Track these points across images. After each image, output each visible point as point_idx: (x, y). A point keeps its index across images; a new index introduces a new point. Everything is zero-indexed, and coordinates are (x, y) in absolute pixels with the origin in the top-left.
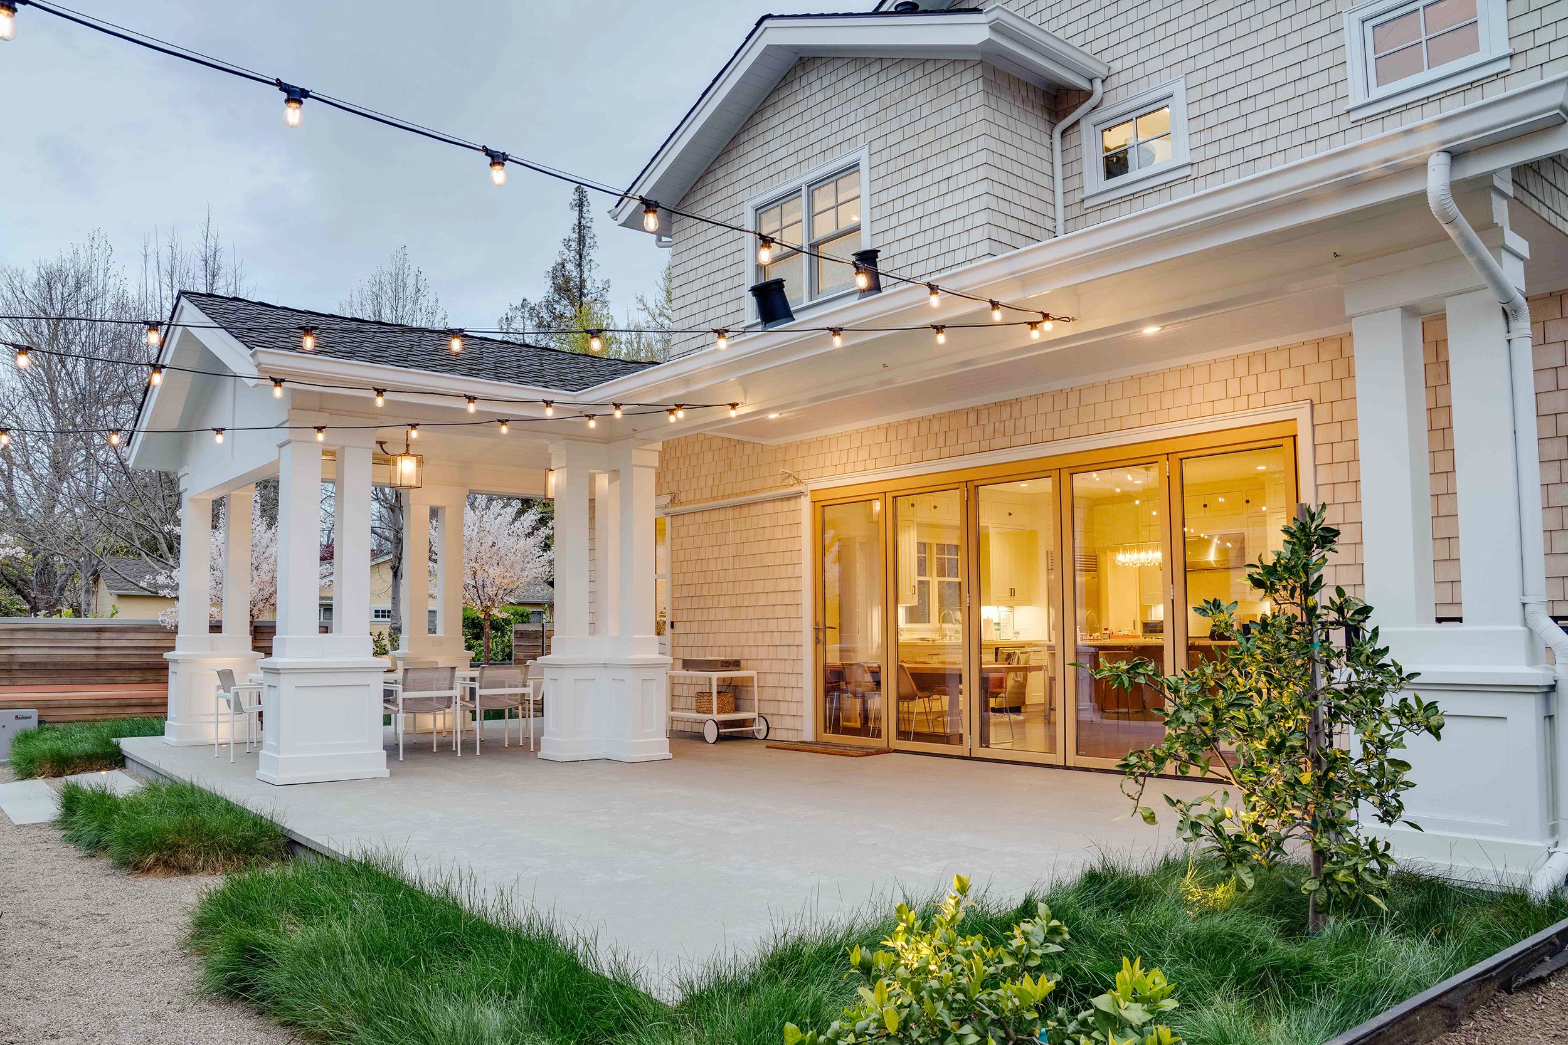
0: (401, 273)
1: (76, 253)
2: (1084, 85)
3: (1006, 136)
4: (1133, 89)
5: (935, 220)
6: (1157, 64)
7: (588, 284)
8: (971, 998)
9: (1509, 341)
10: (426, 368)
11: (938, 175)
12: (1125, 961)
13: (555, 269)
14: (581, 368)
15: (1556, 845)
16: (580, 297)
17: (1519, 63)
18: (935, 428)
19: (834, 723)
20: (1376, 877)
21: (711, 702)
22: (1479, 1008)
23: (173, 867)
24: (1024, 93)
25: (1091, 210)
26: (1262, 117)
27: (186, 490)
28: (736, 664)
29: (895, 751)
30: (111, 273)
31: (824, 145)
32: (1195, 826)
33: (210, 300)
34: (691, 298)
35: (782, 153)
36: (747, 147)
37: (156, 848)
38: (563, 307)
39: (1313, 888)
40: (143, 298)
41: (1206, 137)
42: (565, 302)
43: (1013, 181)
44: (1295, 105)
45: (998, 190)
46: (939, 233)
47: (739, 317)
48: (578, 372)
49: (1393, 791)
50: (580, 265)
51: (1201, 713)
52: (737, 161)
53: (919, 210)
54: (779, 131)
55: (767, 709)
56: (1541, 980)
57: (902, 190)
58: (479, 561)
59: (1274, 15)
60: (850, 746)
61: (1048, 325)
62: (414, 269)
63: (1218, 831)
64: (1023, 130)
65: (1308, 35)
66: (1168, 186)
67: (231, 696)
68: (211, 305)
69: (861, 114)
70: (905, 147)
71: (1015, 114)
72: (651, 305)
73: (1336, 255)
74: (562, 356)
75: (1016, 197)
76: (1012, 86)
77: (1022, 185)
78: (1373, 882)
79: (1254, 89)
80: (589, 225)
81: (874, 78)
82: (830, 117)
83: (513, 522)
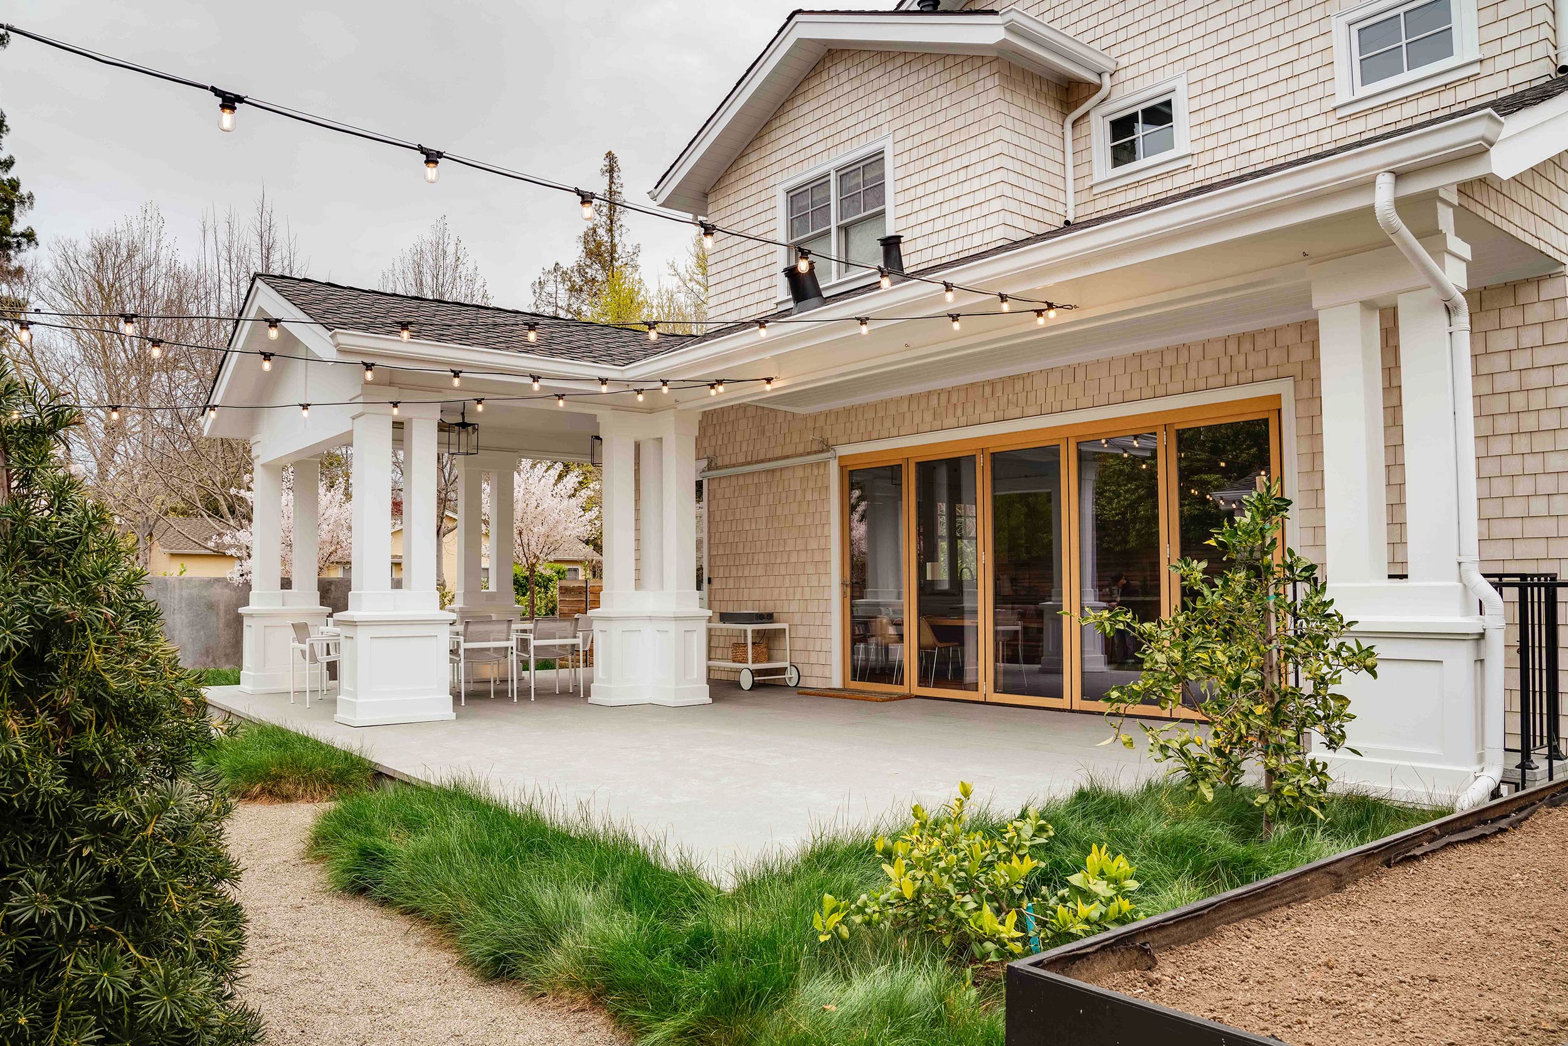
0: (441, 242)
1: (129, 225)
2: (1093, 78)
3: (1020, 127)
4: (1139, 84)
5: (954, 206)
6: (1161, 60)
7: (619, 249)
8: (971, 875)
9: (1451, 333)
10: (486, 345)
11: (957, 164)
12: (1094, 846)
13: (586, 234)
14: (626, 342)
15: (1482, 770)
16: (611, 262)
17: (1488, 67)
18: (954, 399)
19: (861, 672)
20: (1315, 792)
21: (746, 652)
22: (1363, 877)
23: (277, 795)
24: (1037, 86)
25: (1099, 196)
26: (1256, 113)
27: (258, 457)
28: (769, 617)
29: (917, 697)
30: (163, 244)
31: (851, 133)
32: (1164, 748)
33: (285, 282)
34: (726, 275)
35: (813, 139)
36: (779, 133)
37: (261, 778)
38: (595, 271)
39: (1264, 801)
40: (202, 272)
41: (1205, 130)
42: (597, 266)
43: (1027, 170)
44: (1287, 102)
45: (1013, 178)
46: (958, 219)
47: (772, 293)
48: (624, 346)
49: (1337, 723)
50: (611, 230)
51: (1172, 654)
52: (770, 145)
53: (939, 197)
54: (809, 118)
55: (799, 658)
56: (1415, 858)
57: (924, 176)
58: (525, 520)
59: (1268, 17)
60: (875, 692)
61: (1052, 314)
62: (453, 238)
63: (1183, 753)
64: (1037, 121)
65: (1300, 36)
66: (1170, 174)
67: (306, 647)
68: (286, 286)
69: (885, 104)
70: (926, 137)
71: (1029, 107)
72: (682, 270)
73: (1305, 254)
74: (607, 330)
75: (1029, 183)
76: (1026, 80)
77: (1035, 173)
78: (1312, 795)
79: (1250, 85)
80: (619, 190)
81: (898, 71)
82: (856, 107)
83: (555, 484)
